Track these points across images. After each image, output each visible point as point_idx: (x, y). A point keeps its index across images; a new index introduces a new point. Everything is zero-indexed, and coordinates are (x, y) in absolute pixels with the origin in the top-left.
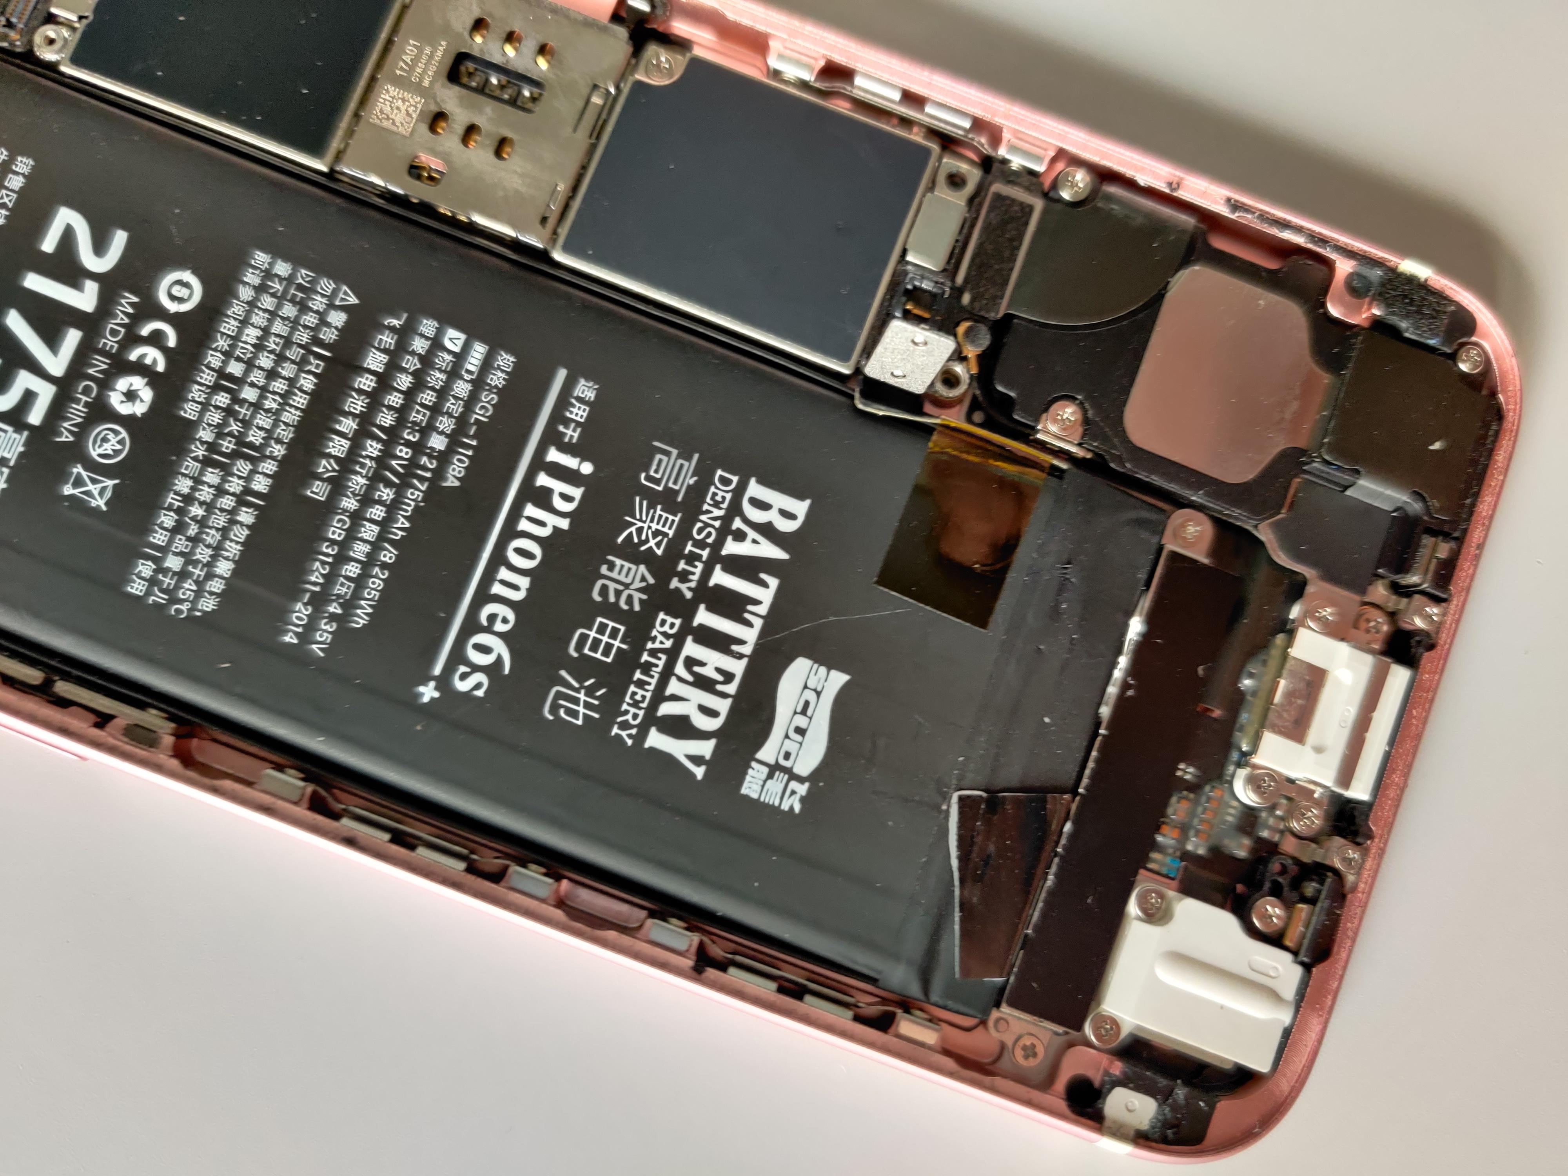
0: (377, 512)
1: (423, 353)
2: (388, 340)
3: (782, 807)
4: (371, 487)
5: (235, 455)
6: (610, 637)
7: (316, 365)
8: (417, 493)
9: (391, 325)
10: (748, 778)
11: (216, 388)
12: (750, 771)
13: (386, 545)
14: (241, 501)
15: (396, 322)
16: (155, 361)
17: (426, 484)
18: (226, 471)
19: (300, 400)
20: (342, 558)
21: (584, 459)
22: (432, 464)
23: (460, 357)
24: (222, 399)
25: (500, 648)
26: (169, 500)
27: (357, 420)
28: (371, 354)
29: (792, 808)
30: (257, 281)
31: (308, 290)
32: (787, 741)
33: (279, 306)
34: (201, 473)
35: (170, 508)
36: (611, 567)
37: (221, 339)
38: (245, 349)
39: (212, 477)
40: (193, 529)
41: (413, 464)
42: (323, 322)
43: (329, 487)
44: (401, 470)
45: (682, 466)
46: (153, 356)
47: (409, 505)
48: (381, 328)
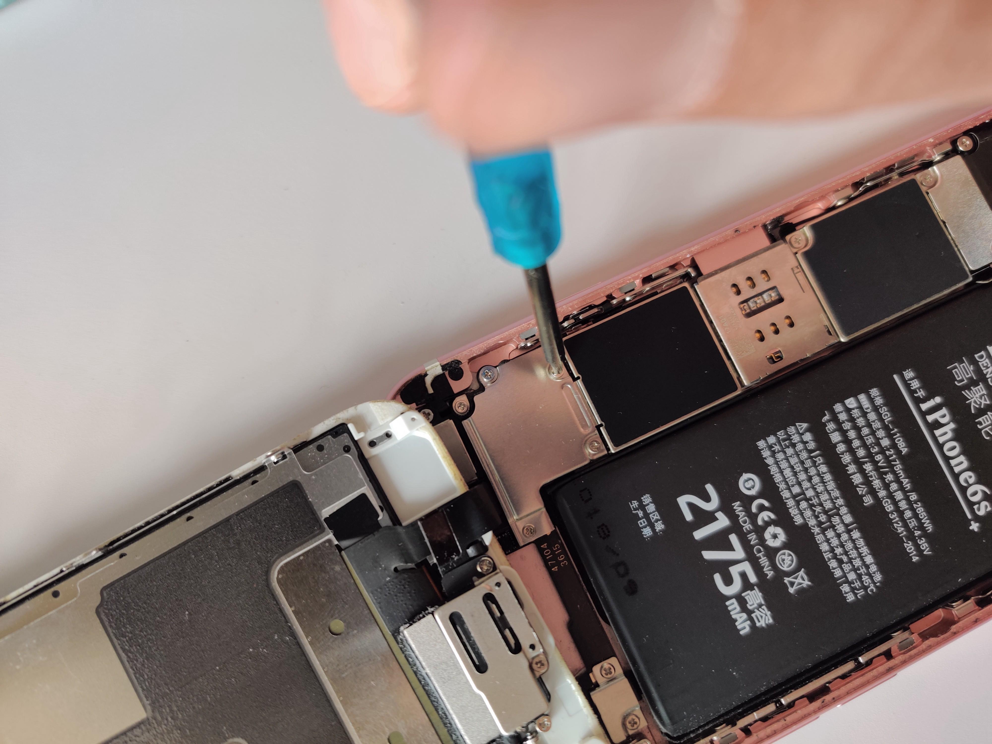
0: (894, 486)
1: (847, 418)
2: (831, 426)
4: (883, 480)
7: (819, 460)
8: (898, 466)
9: (826, 420)
11: (798, 503)
13: (909, 494)
14: (849, 532)
15: (827, 417)
16: (769, 517)
17: (898, 460)
18: (833, 527)
19: (828, 477)
20: (901, 513)
21: (933, 397)
22: (892, 451)
23: (860, 407)
24: (804, 505)
25: (980, 488)
26: (826, 557)
27: (853, 463)
28: (830, 437)
30: (769, 453)
31: (789, 438)
33: (785, 453)
34: (826, 536)
35: (829, 559)
36: (980, 423)
37: (780, 485)
38: (792, 480)
39: (830, 534)
40: (845, 559)
41: (887, 458)
42: (805, 443)
43: (870, 495)
44: (885, 464)
45: (964, 367)
46: (766, 515)
47: (900, 473)
48: (825, 425)
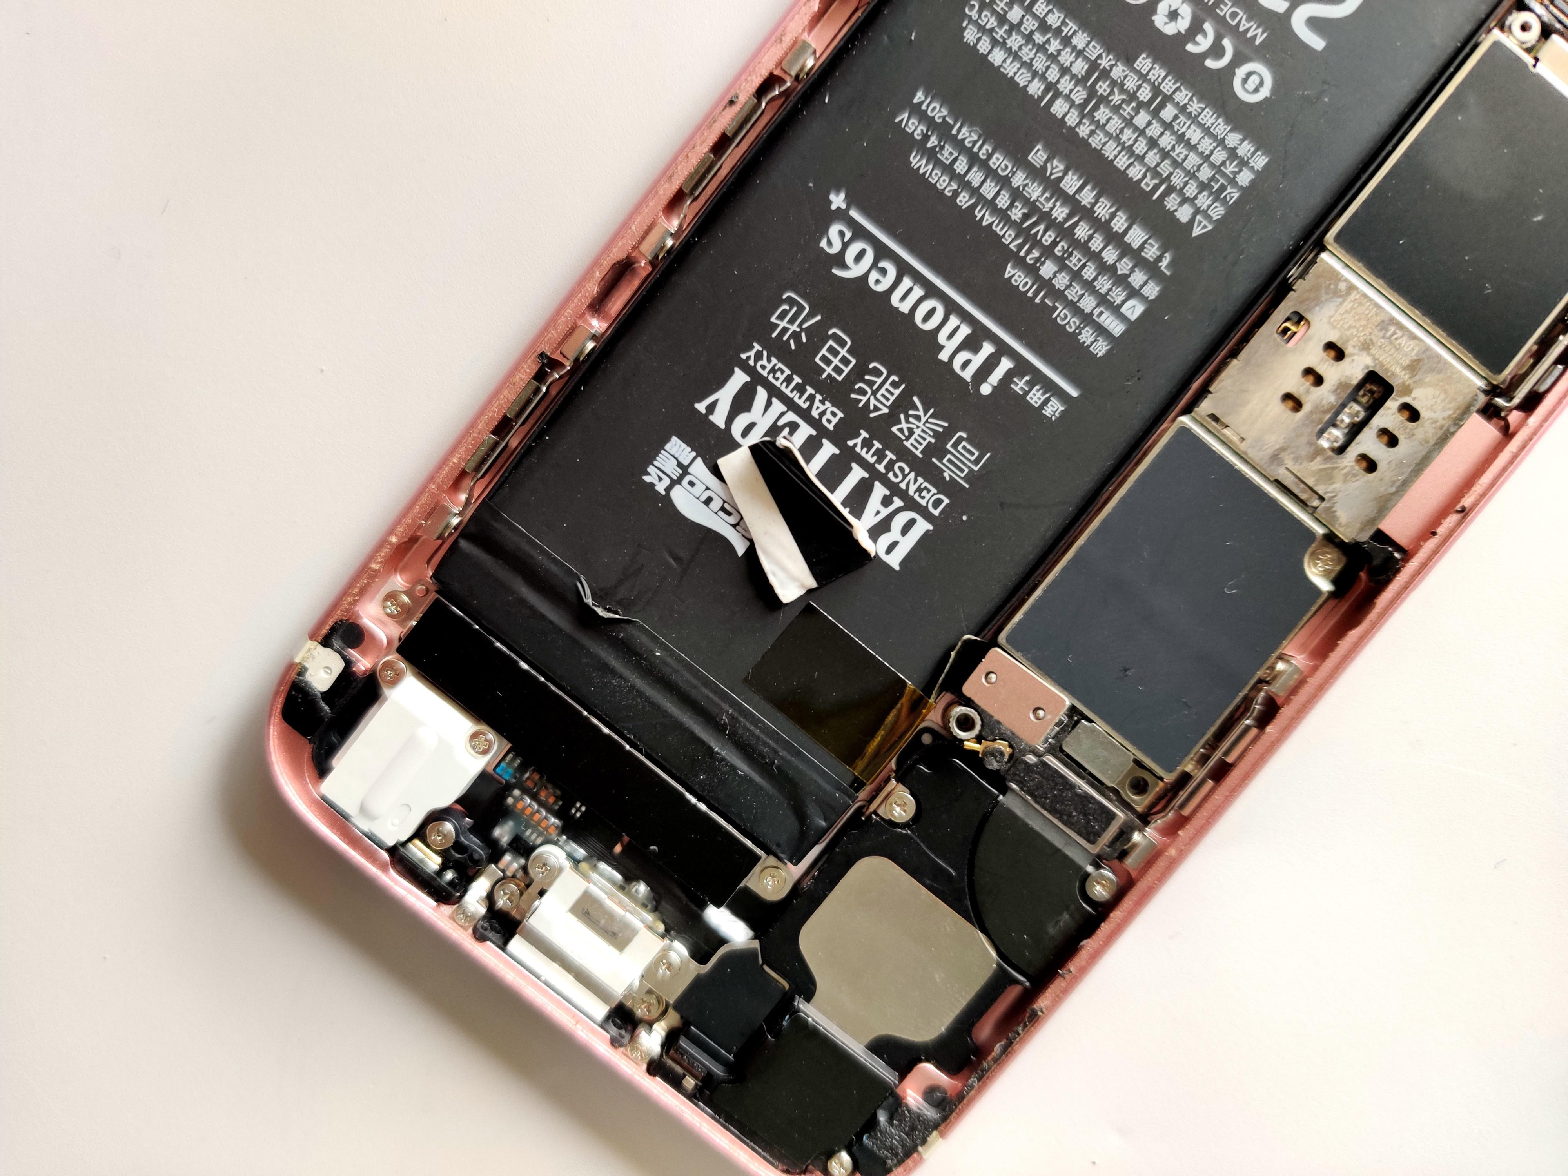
0: (1003, 201)
1: (1129, 280)
2: (1151, 252)
3: (651, 466)
4: (1026, 201)
5: (1092, 92)
6: (836, 366)
7: (1148, 184)
8: (1010, 239)
9: (1164, 259)
10: (684, 446)
11: (1156, 90)
12: (689, 449)
13: (973, 201)
14: (1051, 87)
15: (1164, 264)
16: (1197, 44)
17: (1015, 250)
18: (1080, 81)
19: (1122, 162)
20: (973, 159)
21: (995, 388)
22: (1031, 259)
23: (1116, 310)
24: (1145, 94)
25: (855, 271)
26: (1071, 24)
27: (1089, 206)
28: (1143, 234)
29: (648, 474)
30: (1241, 152)
31: (1217, 195)
32: (705, 487)
33: (1212, 165)
34: (1086, 58)
35: (1064, 23)
36: (895, 385)
37: (1200, 108)
38: (1183, 125)
39: (1080, 67)
40: (1038, 38)
41: (1036, 243)
42: (1185, 200)
43: (1038, 166)
44: (1033, 232)
45: (962, 471)
46: (1202, 44)
47: (1002, 229)
48: (1164, 249)
